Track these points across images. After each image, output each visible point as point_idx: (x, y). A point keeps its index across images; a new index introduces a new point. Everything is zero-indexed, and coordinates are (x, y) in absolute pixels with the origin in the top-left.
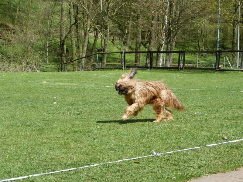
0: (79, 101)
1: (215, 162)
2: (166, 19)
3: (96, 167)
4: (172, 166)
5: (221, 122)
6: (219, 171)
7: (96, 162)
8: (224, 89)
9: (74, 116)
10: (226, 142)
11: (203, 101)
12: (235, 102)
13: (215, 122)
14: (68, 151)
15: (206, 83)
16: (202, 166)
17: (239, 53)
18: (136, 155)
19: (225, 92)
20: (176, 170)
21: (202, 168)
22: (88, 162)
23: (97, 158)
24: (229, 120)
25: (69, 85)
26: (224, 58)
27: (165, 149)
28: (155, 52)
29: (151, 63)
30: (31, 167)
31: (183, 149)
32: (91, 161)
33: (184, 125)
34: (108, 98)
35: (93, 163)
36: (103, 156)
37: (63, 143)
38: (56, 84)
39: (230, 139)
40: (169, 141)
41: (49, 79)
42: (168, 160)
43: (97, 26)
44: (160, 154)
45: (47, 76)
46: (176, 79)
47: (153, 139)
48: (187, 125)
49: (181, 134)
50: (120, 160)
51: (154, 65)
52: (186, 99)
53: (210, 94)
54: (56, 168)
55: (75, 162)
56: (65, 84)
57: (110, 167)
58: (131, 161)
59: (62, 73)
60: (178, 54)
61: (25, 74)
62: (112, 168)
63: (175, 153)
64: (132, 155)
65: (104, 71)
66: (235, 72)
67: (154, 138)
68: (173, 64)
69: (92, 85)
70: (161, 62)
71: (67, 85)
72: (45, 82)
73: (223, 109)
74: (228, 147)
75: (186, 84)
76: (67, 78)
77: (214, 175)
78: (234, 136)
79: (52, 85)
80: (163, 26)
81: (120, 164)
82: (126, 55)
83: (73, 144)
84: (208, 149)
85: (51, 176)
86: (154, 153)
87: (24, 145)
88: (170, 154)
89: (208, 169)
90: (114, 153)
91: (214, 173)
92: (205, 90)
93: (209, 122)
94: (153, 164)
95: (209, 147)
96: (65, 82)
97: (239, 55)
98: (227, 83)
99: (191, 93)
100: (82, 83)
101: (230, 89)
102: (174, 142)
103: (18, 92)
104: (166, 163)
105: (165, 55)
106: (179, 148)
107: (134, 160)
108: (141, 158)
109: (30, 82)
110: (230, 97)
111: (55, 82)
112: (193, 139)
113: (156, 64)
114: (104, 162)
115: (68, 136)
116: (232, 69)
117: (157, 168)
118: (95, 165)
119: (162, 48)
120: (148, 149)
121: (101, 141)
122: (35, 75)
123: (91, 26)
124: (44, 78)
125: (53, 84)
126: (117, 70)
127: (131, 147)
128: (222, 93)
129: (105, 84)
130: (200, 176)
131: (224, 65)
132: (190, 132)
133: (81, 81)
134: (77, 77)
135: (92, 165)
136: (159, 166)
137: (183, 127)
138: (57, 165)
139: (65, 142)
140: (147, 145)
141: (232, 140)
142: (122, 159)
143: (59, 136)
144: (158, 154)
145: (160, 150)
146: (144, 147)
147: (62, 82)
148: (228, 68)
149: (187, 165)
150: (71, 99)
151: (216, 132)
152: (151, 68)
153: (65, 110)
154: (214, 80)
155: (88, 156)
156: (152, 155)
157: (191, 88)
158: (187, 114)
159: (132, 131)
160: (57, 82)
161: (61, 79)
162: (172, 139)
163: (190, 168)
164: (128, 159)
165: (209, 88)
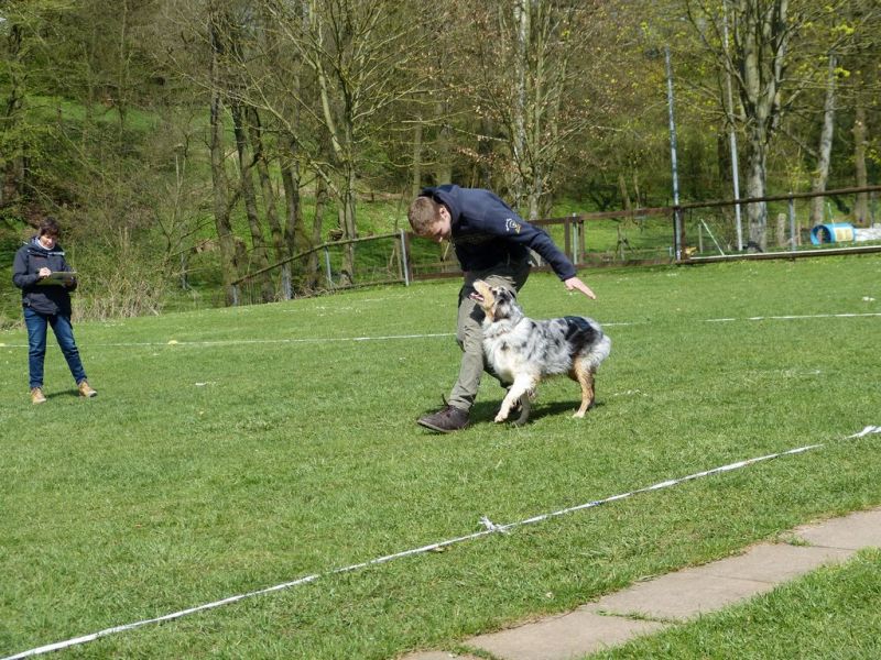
0: (272, 389)
1: (672, 535)
3: (311, 584)
4: (543, 561)
5: (691, 415)
6: (685, 563)
7: (310, 570)
8: (701, 315)
9: (253, 436)
10: (705, 473)
11: (637, 357)
12: (734, 349)
14: (227, 542)
15: (650, 302)
16: (635, 553)
17: (741, 209)
18: (435, 535)
19: (704, 323)
20: (555, 572)
21: (634, 559)
22: (286, 573)
23: (314, 558)
25: (245, 345)
27: (523, 510)
31: (577, 504)
32: (298, 570)
34: (357, 372)
35: (301, 574)
36: (332, 550)
37: (214, 520)
38: (207, 344)
39: (719, 462)
40: (532, 484)
41: (187, 331)
42: (532, 543)
43: (320, 166)
44: (507, 526)
45: (181, 324)
47: (485, 483)
50: (385, 555)
53: (659, 334)
54: (188, 600)
55: (246, 576)
56: (235, 342)
57: (352, 581)
58: (419, 558)
59: (225, 311)
62: (358, 584)
63: (552, 520)
64: (423, 538)
65: (348, 296)
66: (732, 263)
67: (490, 479)
69: (316, 340)
71: (238, 346)
72: (174, 342)
74: (711, 487)
76: (240, 325)
77: (671, 574)
78: (729, 451)
79: (193, 350)
81: (386, 567)
83: (242, 521)
84: (650, 499)
85: (169, 627)
86: (489, 524)
87: (95, 538)
88: (538, 524)
89: (651, 561)
90: (368, 535)
91: (670, 570)
92: (646, 323)
93: (655, 416)
94: (484, 560)
95: (655, 491)
96: (235, 338)
97: (741, 213)
98: (709, 298)
100: (286, 336)
101: (718, 314)
102: (548, 488)
104: (526, 555)
106: (566, 502)
107: (427, 553)
108: (447, 545)
109: (127, 347)
111: (204, 339)
112: (605, 471)
114: (334, 567)
116: (723, 256)
117: (497, 572)
118: (308, 579)
120: (471, 515)
122: (144, 324)
124: (173, 332)
125: (196, 346)
127: (420, 513)
128: (694, 327)
129: (352, 332)
130: (627, 585)
131: (701, 246)
132: (597, 451)
133: (281, 330)
134: (269, 319)
135: (298, 578)
137: (577, 437)
139: (219, 517)
140: (469, 504)
141: (724, 464)
142: (391, 553)
144: (501, 528)
145: (506, 513)
146: (457, 508)
147: (224, 337)
149: (587, 554)
150: (248, 385)
151: (674, 446)
153: (230, 419)
154: (673, 291)
155: (289, 554)
156: (483, 530)
160: (209, 338)
161: (222, 331)
162: (541, 479)
163: (599, 561)
164: (409, 552)
165: (656, 316)
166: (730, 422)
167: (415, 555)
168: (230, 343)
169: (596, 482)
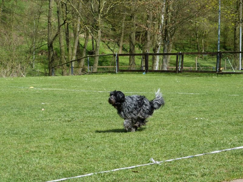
0: (70, 107)
1: (219, 170)
2: (162, 19)
3: (91, 176)
4: (173, 175)
5: (224, 128)
6: (224, 180)
7: (90, 172)
8: (226, 93)
9: (65, 124)
10: (230, 149)
11: (203, 106)
12: (239, 106)
13: (218, 128)
14: (60, 160)
15: (207, 87)
16: (206, 175)
17: (242, 55)
18: (134, 163)
19: (227, 96)
20: (177, 179)
21: (205, 177)
22: (82, 172)
23: (91, 167)
24: (233, 125)
25: (58, 90)
26: (226, 60)
27: (165, 157)
28: (150, 54)
29: (146, 66)
30: (20, 177)
31: (184, 156)
32: (85, 170)
33: (184, 132)
34: (101, 104)
35: (87, 173)
36: (97, 165)
37: (54, 152)
38: (44, 89)
39: (234, 146)
40: (168, 148)
41: (37, 84)
42: (169, 169)
43: (88, 27)
44: (160, 162)
45: (34, 81)
46: (174, 83)
47: (151, 146)
48: (188, 131)
49: (181, 141)
50: (116, 168)
51: (150, 68)
52: (185, 104)
53: (211, 99)
54: (47, 178)
55: (67, 172)
56: (54, 89)
57: (105, 177)
58: (128, 170)
59: (50, 77)
60: (175, 56)
61: (11, 79)
62: (107, 178)
63: (175, 161)
64: (129, 164)
65: (95, 76)
66: (237, 75)
67: (153, 145)
68: (170, 67)
69: (83, 90)
70: (157, 65)
71: (56, 91)
72: (32, 87)
73: (225, 114)
74: (232, 154)
75: (185, 88)
76: (56, 83)
78: (239, 142)
79: (39, 91)
80: (159, 26)
81: (117, 173)
82: (120, 57)
83: (64, 153)
84: (211, 157)
86: (153, 161)
87: (12, 154)
88: (171, 162)
89: (212, 178)
90: (110, 161)
92: (206, 94)
93: (211, 128)
94: (152, 173)
95: (212, 154)
96: (54, 88)
97: (241, 56)
98: (229, 87)
99: (190, 98)
100: (73, 88)
101: (232, 93)
102: (174, 150)
103: (3, 99)
104: (166, 172)
105: (161, 57)
106: (180, 155)
107: (131, 169)
108: (138, 167)
109: (15, 88)
110: (232, 101)
111: (43, 87)
112: (194, 146)
113: (152, 68)
114: (99, 171)
115: (59, 144)
116: (234, 72)
117: (156, 177)
118: (89, 175)
119: (158, 49)
120: (146, 157)
121: (96, 149)
122: (21, 80)
123: (81, 27)
124: (31, 84)
125: (40, 89)
126: (110, 74)
127: (128, 155)
128: (224, 97)
129: (97, 89)
131: (226, 67)
132: (191, 138)
133: (71, 86)
134: (66, 82)
135: (86, 174)
136: (159, 175)
137: (183, 133)
138: (48, 175)
139: (56, 151)
140: (145, 153)
141: (237, 146)
142: (118, 168)
143: (49, 145)
144: (158, 162)
145: (159, 157)
146: (142, 155)
147: (50, 87)
148: (230, 71)
149: (188, 174)
150: (61, 105)
151: (219, 139)
152: (147, 71)
153: (55, 117)
154: (215, 83)
155: (82, 165)
156: (151, 163)
157: (191, 93)
158: (187, 119)
159: (128, 138)
160: (45, 87)
161: (49, 85)
162: (172, 146)
163: (192, 177)
164: (125, 168)
165: (210, 92)
166: (239, 132)
167: (127, 169)
168: (53, 89)
169: (191, 149)
